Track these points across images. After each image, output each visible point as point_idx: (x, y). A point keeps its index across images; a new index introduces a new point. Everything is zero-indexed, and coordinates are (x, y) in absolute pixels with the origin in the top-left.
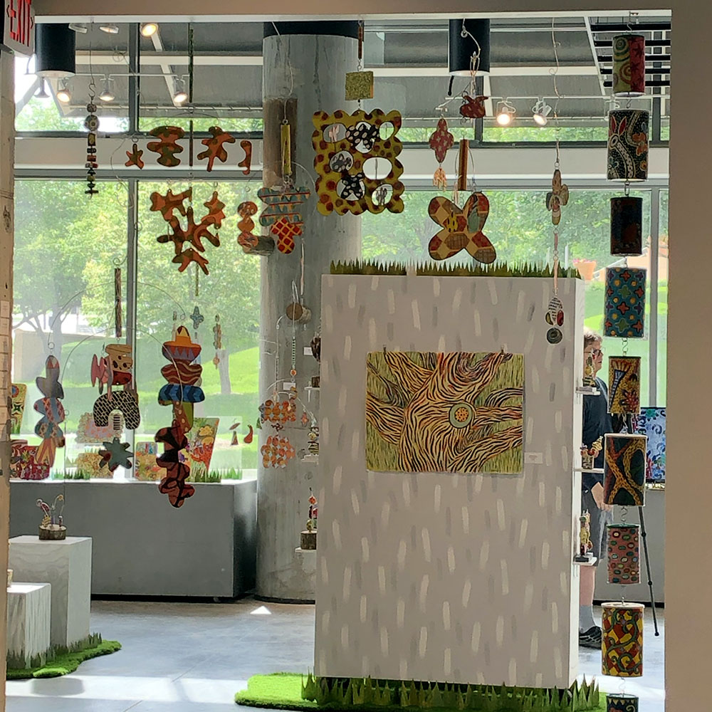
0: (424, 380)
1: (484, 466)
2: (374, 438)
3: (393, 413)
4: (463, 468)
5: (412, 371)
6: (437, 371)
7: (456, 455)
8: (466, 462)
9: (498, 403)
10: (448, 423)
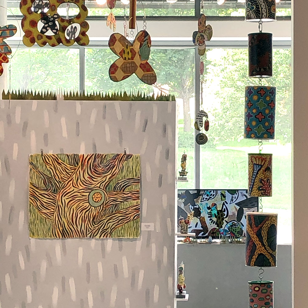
0: (70, 174)
1: (113, 233)
2: (35, 215)
3: (48, 197)
4: (99, 235)
5: (62, 168)
6: (79, 167)
7: (94, 226)
8: (101, 230)
9: (123, 189)
10: (88, 203)
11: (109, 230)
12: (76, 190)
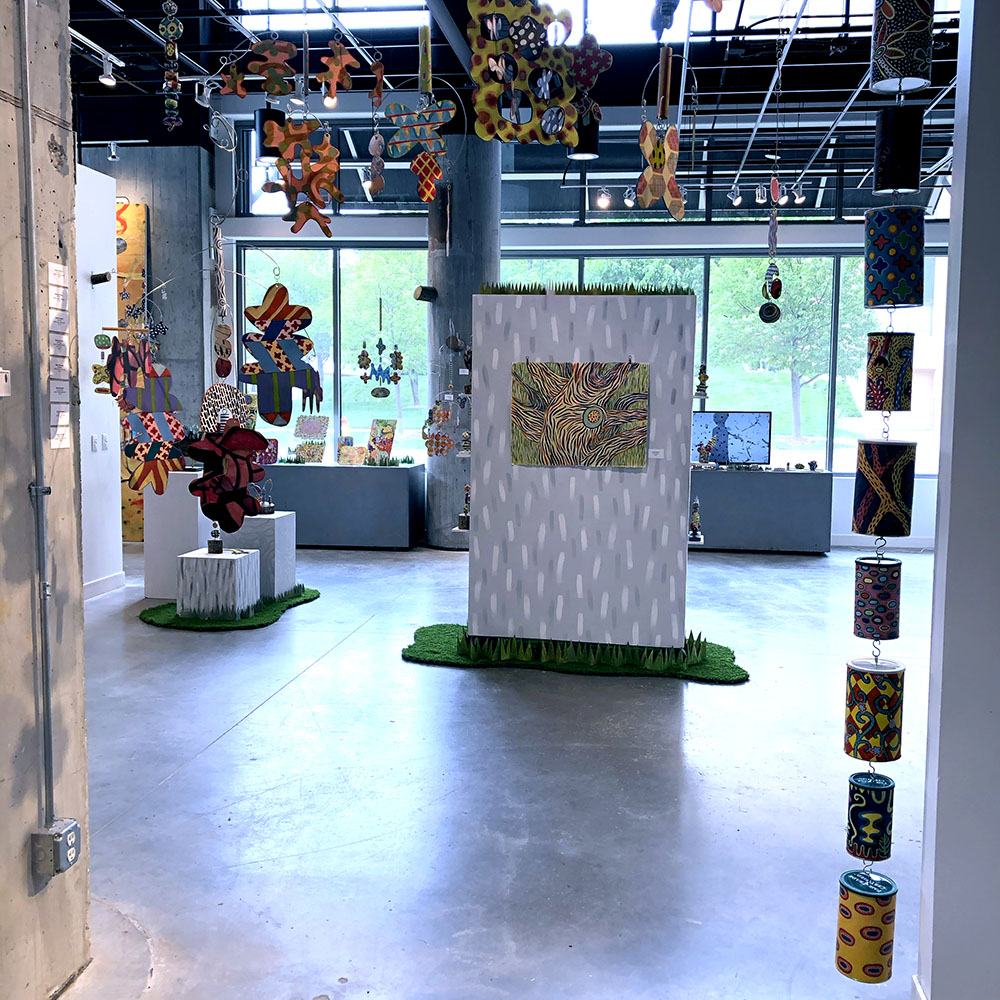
0: (562, 387)
1: (613, 461)
2: (518, 437)
3: (534, 415)
4: (595, 463)
5: (551, 379)
6: (573, 379)
7: (589, 451)
8: (597, 457)
9: (626, 407)
10: (582, 424)
11: (608, 457)
12: (568, 407)
